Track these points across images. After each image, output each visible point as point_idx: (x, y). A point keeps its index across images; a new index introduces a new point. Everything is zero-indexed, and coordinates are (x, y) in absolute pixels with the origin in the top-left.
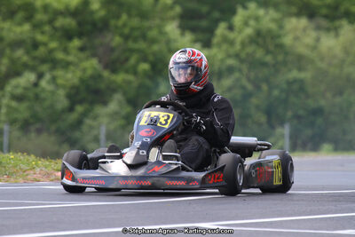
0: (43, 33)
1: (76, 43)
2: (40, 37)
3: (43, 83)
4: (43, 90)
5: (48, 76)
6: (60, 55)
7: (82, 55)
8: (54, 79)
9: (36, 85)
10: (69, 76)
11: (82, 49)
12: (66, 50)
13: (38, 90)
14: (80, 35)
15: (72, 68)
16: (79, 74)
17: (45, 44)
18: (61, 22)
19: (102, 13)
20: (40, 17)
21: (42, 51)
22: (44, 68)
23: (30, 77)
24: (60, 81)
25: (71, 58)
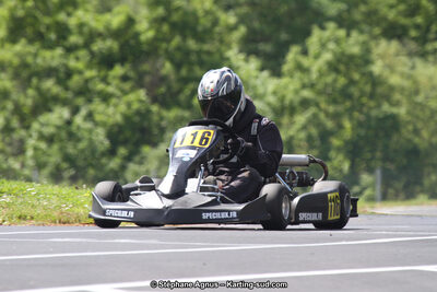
0: (77, 59)
1: (118, 70)
2: (72, 63)
3: (78, 120)
4: (79, 128)
5: (83, 112)
6: (100, 86)
7: (127, 86)
8: (90, 116)
9: (69, 123)
10: (111, 110)
11: (124, 78)
12: (104, 80)
13: (74, 128)
14: (122, 61)
15: (114, 101)
16: (122, 108)
17: (80, 72)
18: (98, 46)
19: (150, 34)
20: (74, 39)
21: (76, 81)
22: (80, 101)
23: (59, 115)
24: (98, 118)
25: (111, 89)
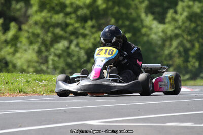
0: (71, 18)
1: (90, 23)
2: (68, 20)
3: (72, 47)
4: (73, 50)
5: (75, 42)
6: (81, 31)
7: (94, 30)
8: (77, 45)
9: (68, 48)
10: (87, 42)
11: (93, 27)
12: (84, 28)
13: (70, 50)
14: (92, 19)
15: (88, 38)
16: (92, 41)
17: (72, 25)
18: (80, 12)
19: (104, 6)
20: (68, 10)
21: (70, 28)
22: (72, 38)
23: (63, 44)
24: (81, 45)
25: (87, 32)
